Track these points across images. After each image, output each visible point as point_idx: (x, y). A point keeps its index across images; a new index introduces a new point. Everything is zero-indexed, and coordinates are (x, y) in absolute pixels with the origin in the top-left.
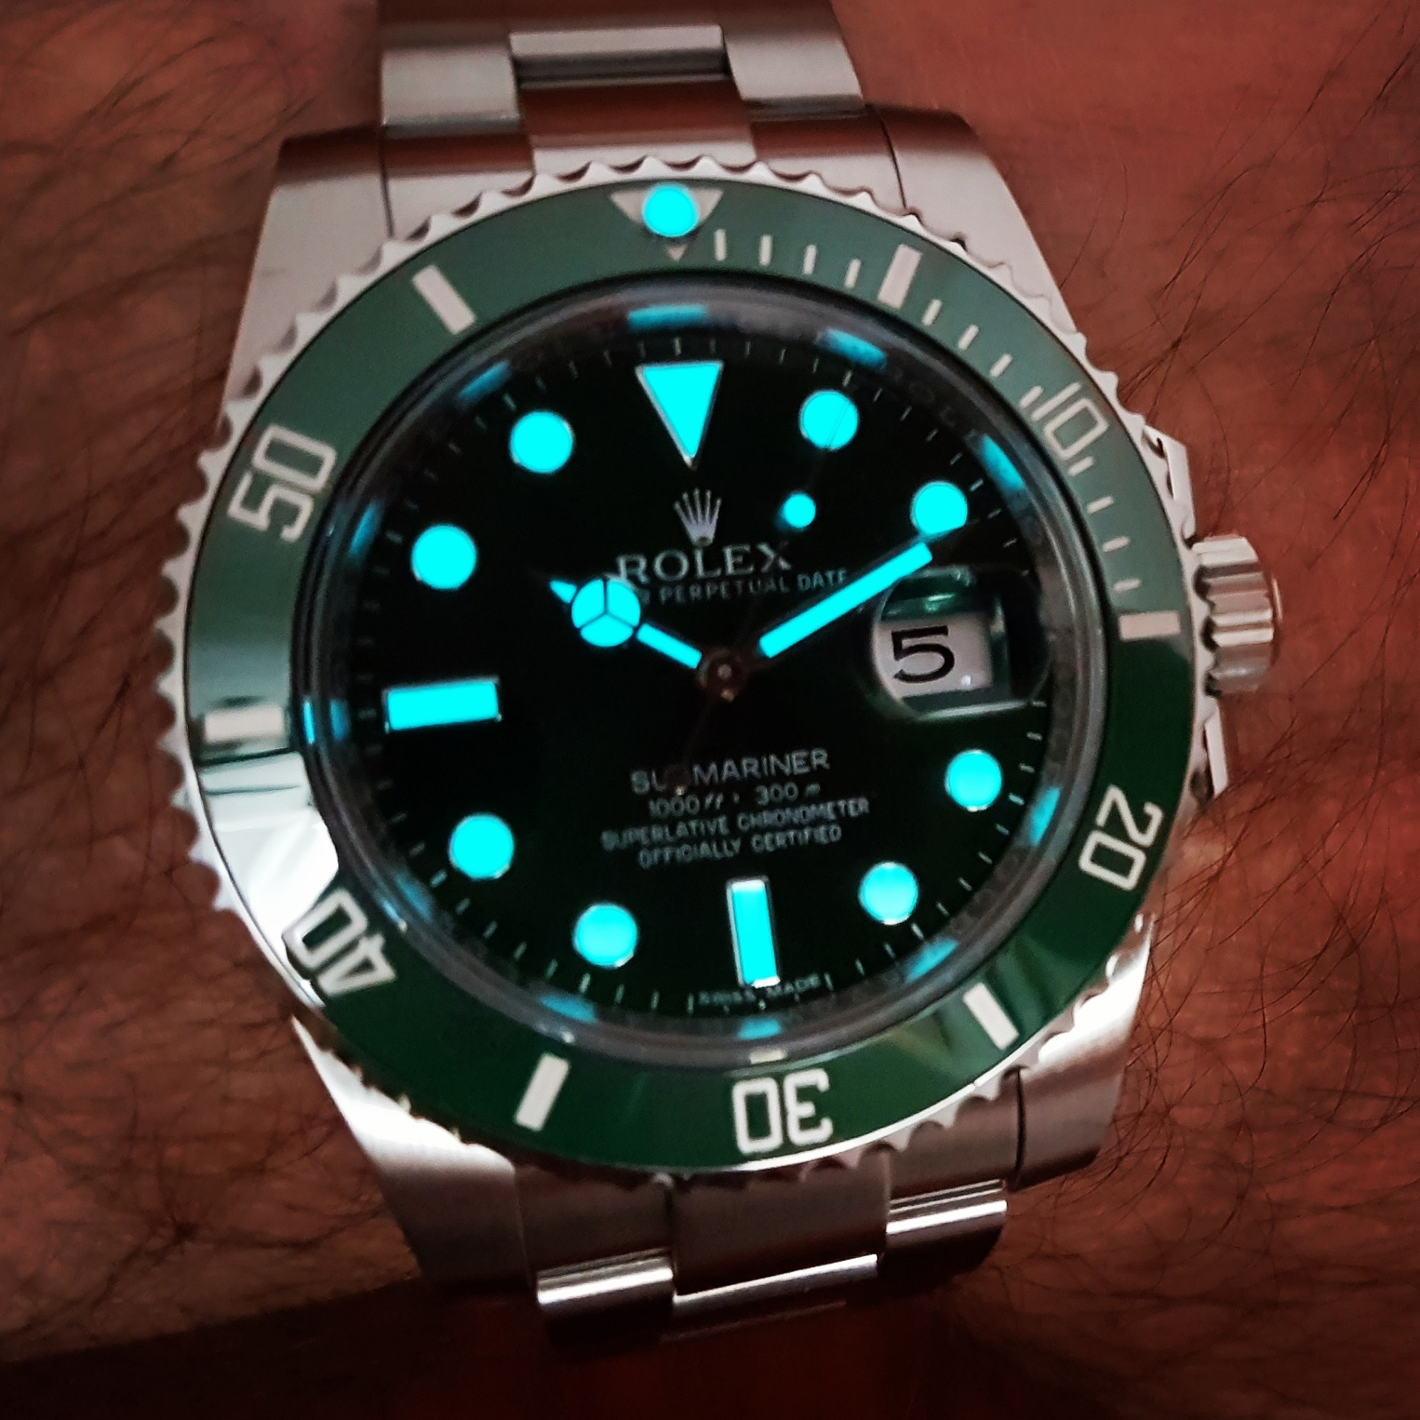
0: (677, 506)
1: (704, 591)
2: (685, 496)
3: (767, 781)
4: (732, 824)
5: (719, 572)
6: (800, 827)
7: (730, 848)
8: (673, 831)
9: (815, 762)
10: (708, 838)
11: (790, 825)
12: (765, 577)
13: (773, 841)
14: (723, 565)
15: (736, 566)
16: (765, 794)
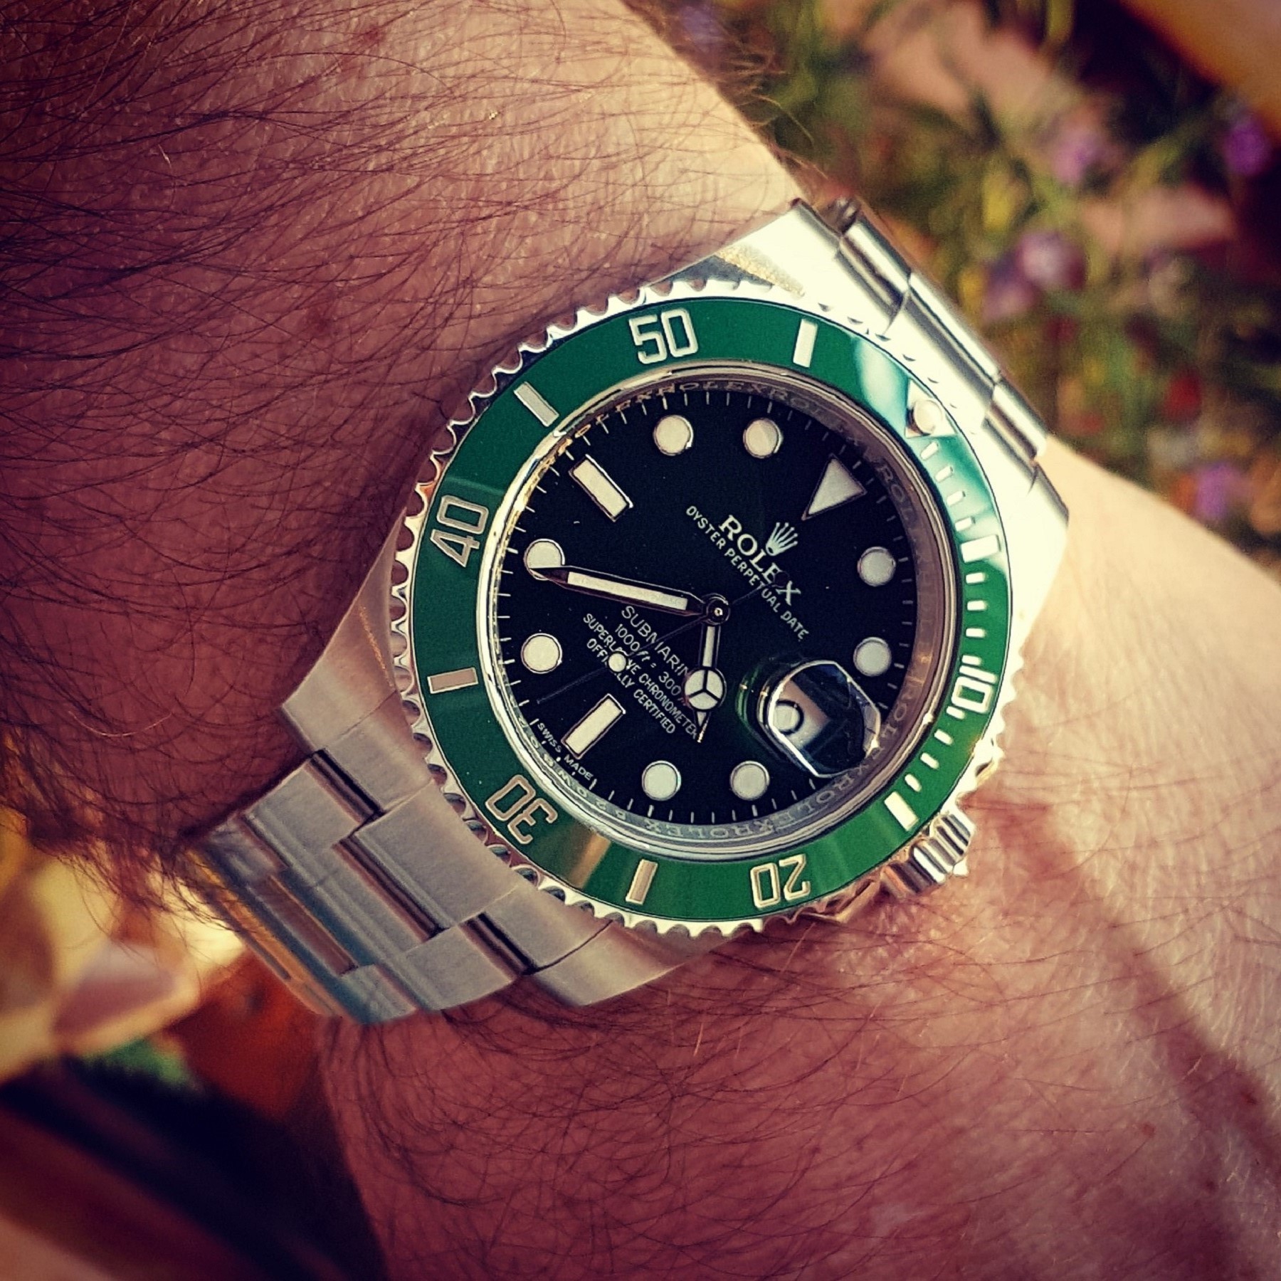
0: (778, 524)
3: (673, 675)
4: (639, 673)
5: (760, 570)
6: (662, 709)
11: (658, 703)
12: (775, 595)
13: (645, 701)
14: (764, 571)
15: (770, 576)
16: (666, 678)
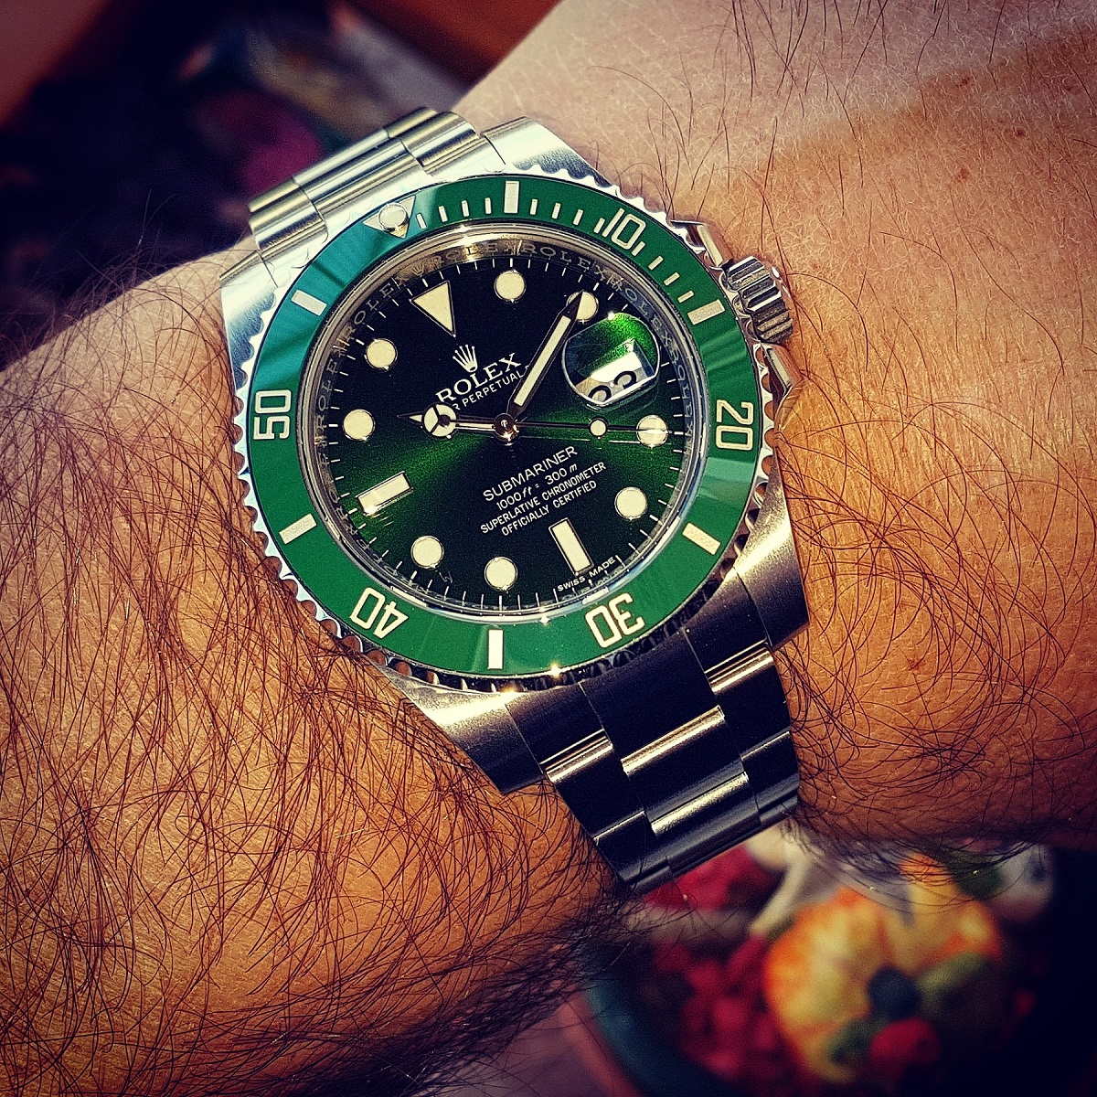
0: (454, 358)
1: (483, 394)
2: (456, 352)
3: (549, 472)
4: (540, 499)
5: (486, 381)
6: (574, 488)
7: (544, 511)
8: (514, 514)
9: (569, 453)
10: (532, 510)
11: (570, 489)
12: (508, 374)
13: (563, 499)
14: (488, 378)
16: (551, 478)
